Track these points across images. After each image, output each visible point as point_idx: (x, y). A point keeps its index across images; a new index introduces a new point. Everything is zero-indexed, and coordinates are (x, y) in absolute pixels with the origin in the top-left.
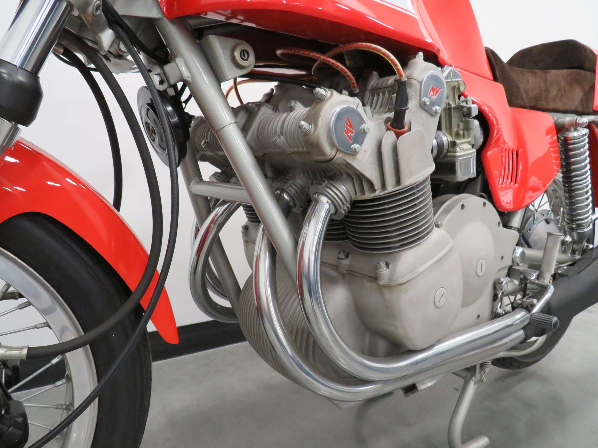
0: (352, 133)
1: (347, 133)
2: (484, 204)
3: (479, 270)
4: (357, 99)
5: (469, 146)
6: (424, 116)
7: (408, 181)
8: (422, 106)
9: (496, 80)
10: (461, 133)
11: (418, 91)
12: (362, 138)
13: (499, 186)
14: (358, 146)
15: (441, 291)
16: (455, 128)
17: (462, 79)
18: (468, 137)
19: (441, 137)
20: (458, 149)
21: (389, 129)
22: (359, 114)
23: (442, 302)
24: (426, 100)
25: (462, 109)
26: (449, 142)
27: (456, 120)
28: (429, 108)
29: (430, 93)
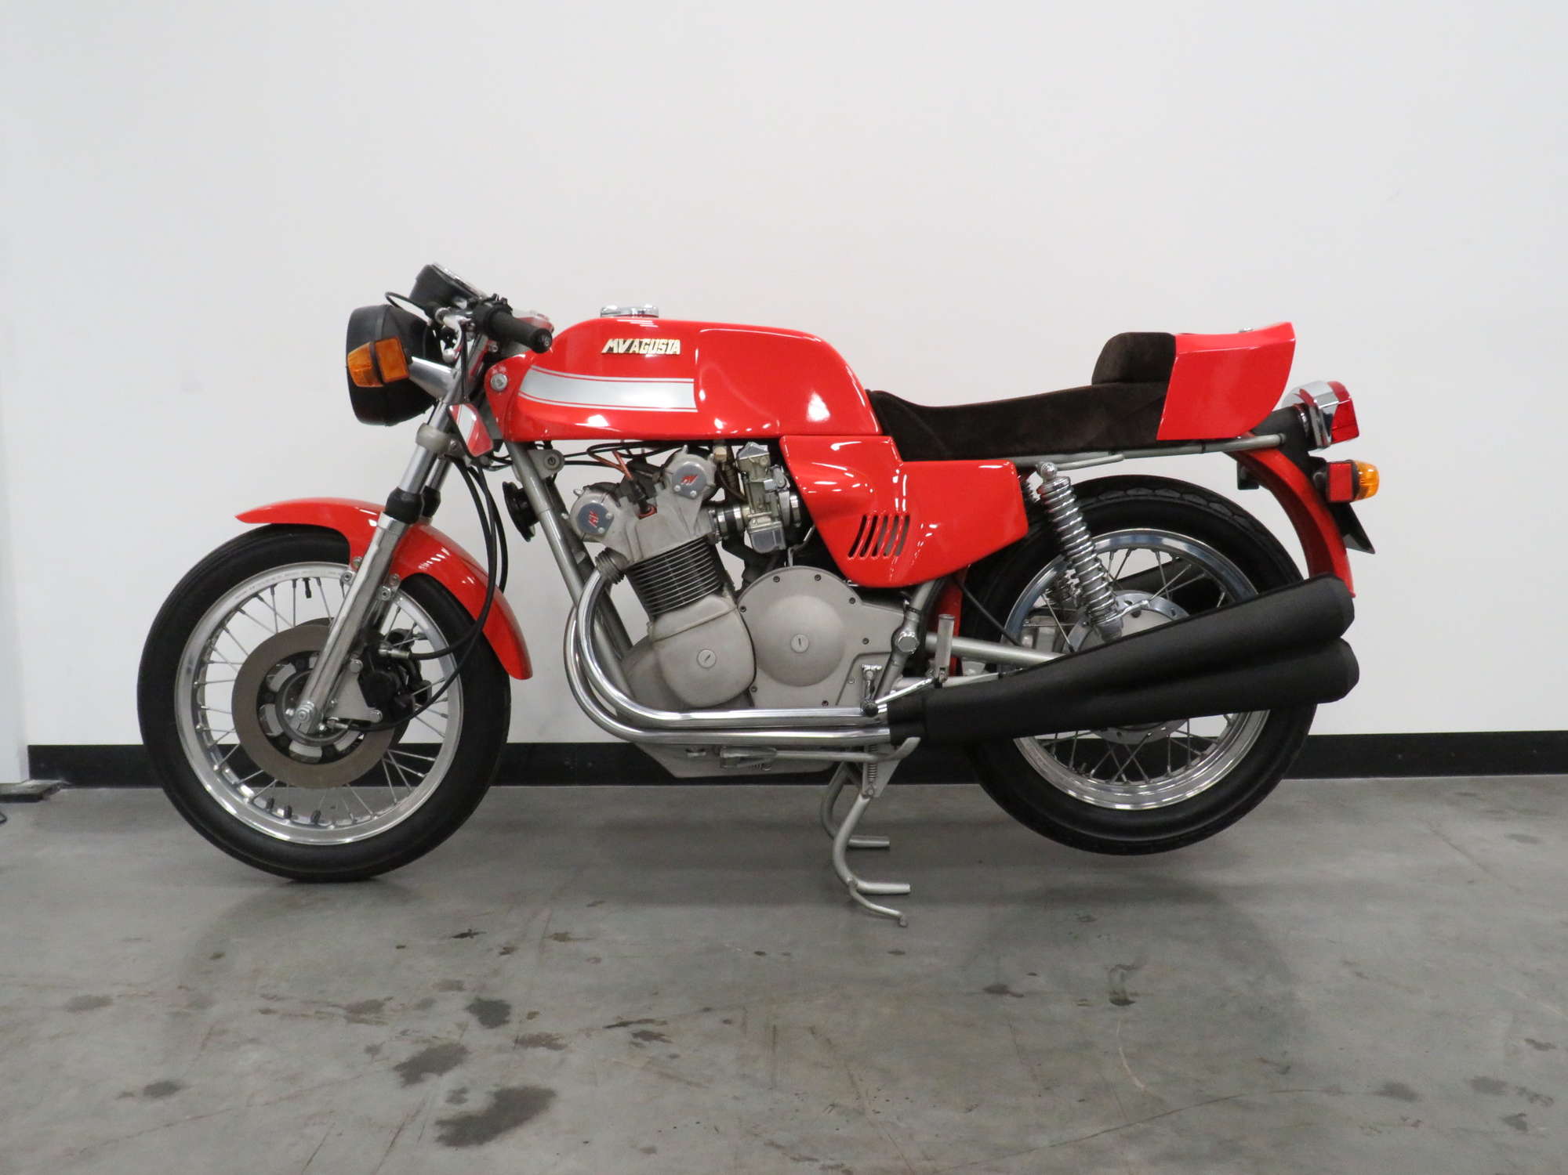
0: (596, 520)
1: (591, 522)
2: (818, 578)
3: (795, 645)
4: (604, 494)
5: (769, 519)
6: (681, 500)
7: (648, 555)
8: (675, 493)
9: (884, 432)
10: (761, 507)
11: (671, 480)
12: (607, 523)
13: (850, 559)
14: (601, 530)
15: (706, 653)
16: (756, 502)
17: (768, 453)
18: (770, 510)
19: (733, 512)
20: (750, 523)
21: (637, 515)
22: (602, 507)
23: (709, 663)
24: (678, 488)
25: (762, 484)
26: (745, 515)
27: (757, 496)
28: (684, 493)
29: (683, 481)
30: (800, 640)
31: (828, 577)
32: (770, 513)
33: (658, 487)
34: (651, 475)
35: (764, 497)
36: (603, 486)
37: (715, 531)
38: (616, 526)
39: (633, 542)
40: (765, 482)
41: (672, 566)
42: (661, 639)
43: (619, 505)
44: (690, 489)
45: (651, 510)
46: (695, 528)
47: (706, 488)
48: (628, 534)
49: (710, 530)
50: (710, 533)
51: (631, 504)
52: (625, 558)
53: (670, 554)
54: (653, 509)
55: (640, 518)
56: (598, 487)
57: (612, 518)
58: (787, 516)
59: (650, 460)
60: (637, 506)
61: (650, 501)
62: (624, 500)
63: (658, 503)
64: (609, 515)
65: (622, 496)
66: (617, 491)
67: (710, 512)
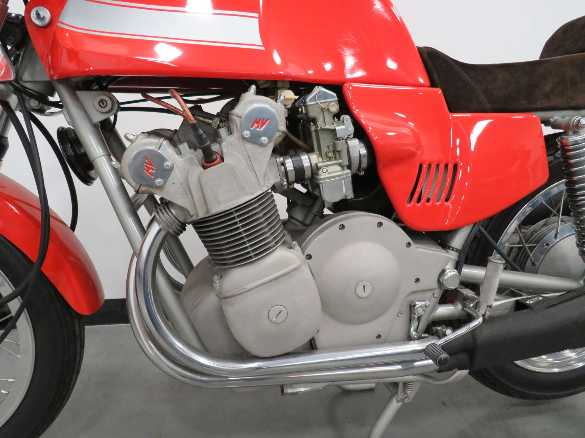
0: (153, 170)
1: (147, 171)
2: (380, 224)
3: (360, 291)
4: (162, 140)
5: (339, 168)
6: (249, 146)
7: (216, 209)
8: (244, 139)
9: (433, 84)
10: (331, 155)
11: (239, 125)
12: (166, 173)
13: (409, 205)
14: (159, 181)
15: (278, 308)
16: (324, 150)
17: (337, 99)
18: (340, 158)
19: (301, 160)
20: (320, 172)
21: (200, 163)
22: (160, 154)
23: (281, 318)
24: (247, 133)
25: (334, 131)
26: (313, 164)
27: (325, 141)
28: (254, 140)
29: (252, 126)
30: (364, 286)
31: (388, 223)
32: (341, 161)
33: (223, 132)
34: (210, 121)
35: (334, 145)
36: (162, 132)
37: (283, 180)
38: (176, 176)
39: (197, 195)
40: (337, 128)
41: (241, 221)
42: (231, 297)
43: (180, 153)
44: (260, 135)
45: (216, 158)
46: (264, 178)
47: (278, 134)
48: (191, 186)
49: (278, 180)
50: (278, 182)
51: (192, 150)
52: (188, 212)
53: (239, 208)
54: (219, 157)
55: (205, 168)
56: (156, 133)
57: (172, 168)
58: (355, 165)
59: (206, 108)
60: (200, 152)
61: (215, 147)
62: (184, 147)
63: (224, 151)
64: (168, 164)
65: (181, 142)
66: (175, 138)
67: (278, 160)
